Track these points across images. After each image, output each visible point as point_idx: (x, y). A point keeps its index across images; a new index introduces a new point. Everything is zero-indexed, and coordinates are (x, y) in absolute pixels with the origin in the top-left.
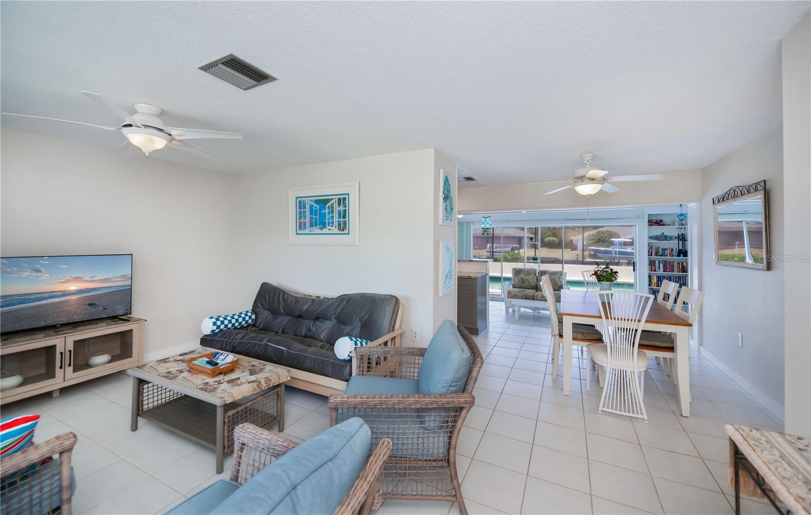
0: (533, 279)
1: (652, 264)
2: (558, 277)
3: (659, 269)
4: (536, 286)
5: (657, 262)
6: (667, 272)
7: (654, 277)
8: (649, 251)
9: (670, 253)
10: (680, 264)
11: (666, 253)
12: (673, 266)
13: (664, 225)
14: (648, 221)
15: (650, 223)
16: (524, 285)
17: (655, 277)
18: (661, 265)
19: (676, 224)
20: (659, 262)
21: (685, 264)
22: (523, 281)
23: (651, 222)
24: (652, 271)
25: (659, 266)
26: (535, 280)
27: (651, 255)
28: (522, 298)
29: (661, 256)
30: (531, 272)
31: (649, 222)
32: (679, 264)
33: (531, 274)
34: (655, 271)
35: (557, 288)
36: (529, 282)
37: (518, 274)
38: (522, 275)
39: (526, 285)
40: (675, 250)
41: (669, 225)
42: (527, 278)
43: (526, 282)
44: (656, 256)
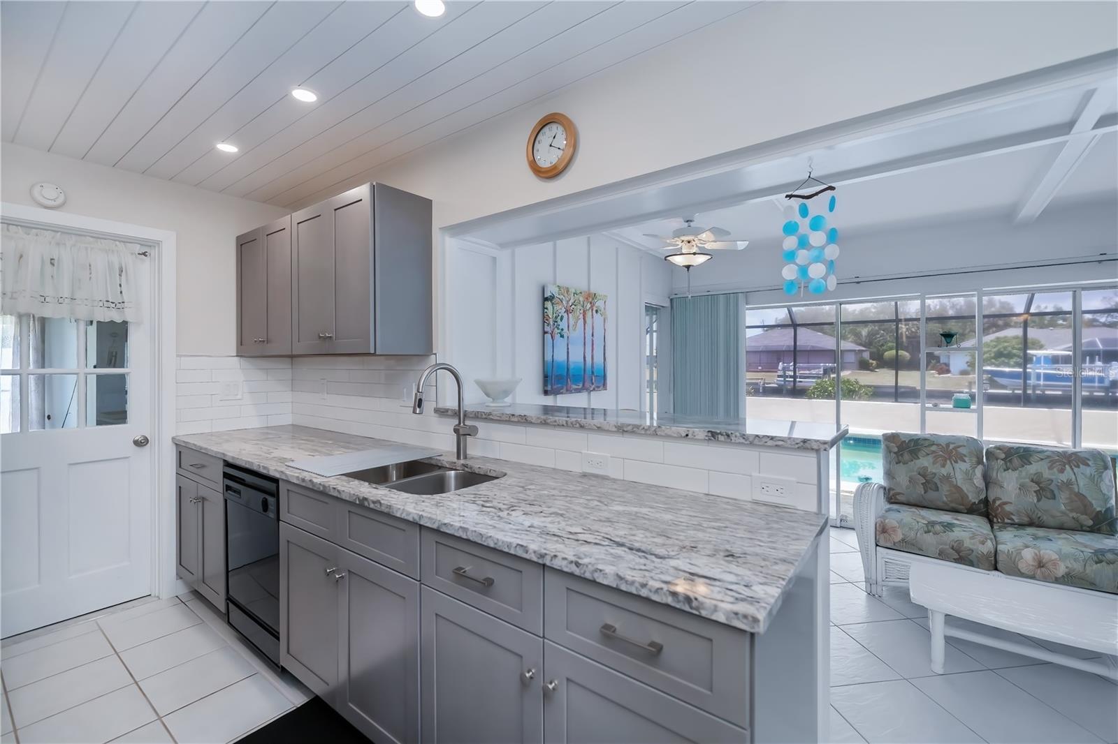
0: (969, 477)
2: (1092, 478)
4: (986, 501)
16: (932, 495)
22: (929, 482)
26: (978, 481)
28: (942, 556)
30: (961, 450)
33: (961, 458)
35: (1090, 523)
36: (958, 489)
37: (907, 456)
38: (924, 462)
39: (944, 495)
42: (944, 471)
43: (945, 489)
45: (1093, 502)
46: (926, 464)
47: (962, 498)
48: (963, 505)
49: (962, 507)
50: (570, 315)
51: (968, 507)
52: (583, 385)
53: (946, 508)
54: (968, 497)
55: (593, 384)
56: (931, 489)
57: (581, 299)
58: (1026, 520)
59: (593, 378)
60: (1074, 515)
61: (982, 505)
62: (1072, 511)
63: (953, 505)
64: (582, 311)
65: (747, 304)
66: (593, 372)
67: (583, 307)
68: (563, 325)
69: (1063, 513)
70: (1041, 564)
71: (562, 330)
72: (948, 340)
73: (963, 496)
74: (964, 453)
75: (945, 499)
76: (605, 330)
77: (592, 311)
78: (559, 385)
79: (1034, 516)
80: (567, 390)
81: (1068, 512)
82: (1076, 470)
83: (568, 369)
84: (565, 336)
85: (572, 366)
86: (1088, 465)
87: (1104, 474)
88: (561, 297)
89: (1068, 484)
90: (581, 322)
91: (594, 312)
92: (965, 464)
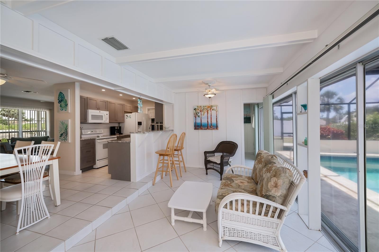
0: (260, 170)
48: (256, 181)
50: (202, 112)
52: (207, 128)
55: (211, 128)
57: (206, 108)
59: (212, 126)
64: (206, 110)
66: (211, 125)
67: (207, 109)
68: (200, 114)
71: (199, 115)
73: (257, 178)
75: (254, 177)
76: (217, 114)
77: (211, 110)
78: (198, 128)
80: (201, 129)
83: (201, 124)
84: (200, 117)
85: (202, 123)
86: (270, 173)
88: (198, 108)
89: (263, 179)
90: (206, 113)
91: (212, 110)
92: (261, 165)
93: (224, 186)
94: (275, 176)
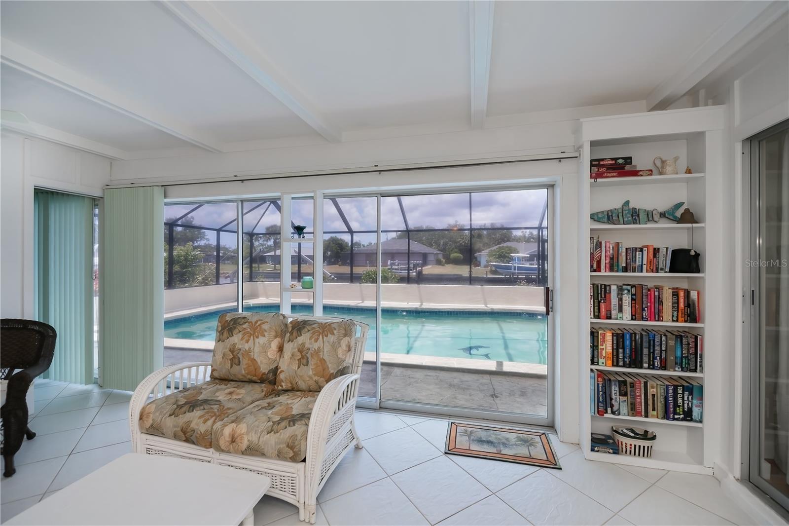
0: (265, 349)
1: (599, 294)
3: (621, 310)
4: (275, 371)
5: (614, 288)
6: (643, 319)
7: (604, 336)
8: (592, 256)
9: (650, 262)
10: (682, 294)
11: (638, 263)
12: (661, 302)
13: (635, 173)
14: (592, 161)
15: (595, 169)
16: (235, 369)
17: (609, 336)
18: (627, 299)
19: (669, 169)
20: (620, 289)
21: (694, 295)
22: (236, 358)
23: (599, 166)
24: (598, 317)
25: (621, 300)
26: (272, 352)
27: (599, 269)
29: (625, 269)
30: (264, 326)
31: (592, 165)
32: (675, 294)
33: (263, 333)
34: (609, 317)
36: (254, 361)
37: (226, 334)
39: (243, 368)
40: (663, 251)
41: (650, 172)
42: (247, 346)
43: (244, 362)
44: (611, 270)
45: (330, 366)
46: (236, 341)
47: (255, 370)
48: (255, 376)
49: (255, 378)
51: (259, 377)
53: (244, 379)
54: (260, 368)
56: (235, 364)
58: (289, 386)
60: (316, 378)
61: (271, 374)
62: (315, 375)
63: (249, 377)
65: (165, 197)
69: (310, 377)
70: (233, 440)
72: (300, 232)
73: (257, 368)
74: (266, 329)
75: (243, 372)
79: (294, 383)
81: (313, 376)
82: (325, 338)
86: (333, 334)
87: (342, 341)
89: (317, 352)
92: (264, 338)
93: (216, 419)
94: (345, 335)
